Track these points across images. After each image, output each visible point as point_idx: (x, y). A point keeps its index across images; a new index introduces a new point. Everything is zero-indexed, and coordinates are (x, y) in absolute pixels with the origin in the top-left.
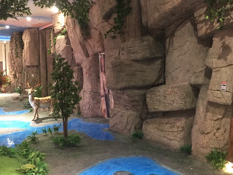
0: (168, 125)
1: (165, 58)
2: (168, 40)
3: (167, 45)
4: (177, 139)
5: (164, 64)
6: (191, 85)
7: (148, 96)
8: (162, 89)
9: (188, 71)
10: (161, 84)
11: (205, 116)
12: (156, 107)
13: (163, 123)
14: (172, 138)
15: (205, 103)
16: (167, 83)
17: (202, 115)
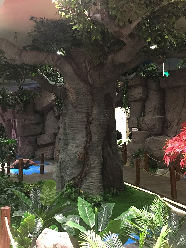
0: (46, 150)
1: (44, 123)
2: (45, 116)
3: (45, 118)
4: (49, 155)
5: (44, 125)
6: (54, 133)
7: (38, 138)
8: (43, 135)
9: (52, 128)
10: (43, 134)
11: (58, 144)
12: (41, 143)
13: (44, 150)
14: (47, 155)
15: (58, 139)
16: (45, 133)
17: (57, 144)
